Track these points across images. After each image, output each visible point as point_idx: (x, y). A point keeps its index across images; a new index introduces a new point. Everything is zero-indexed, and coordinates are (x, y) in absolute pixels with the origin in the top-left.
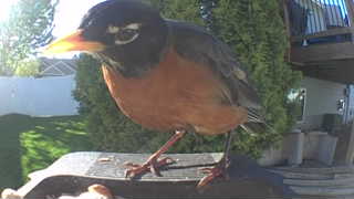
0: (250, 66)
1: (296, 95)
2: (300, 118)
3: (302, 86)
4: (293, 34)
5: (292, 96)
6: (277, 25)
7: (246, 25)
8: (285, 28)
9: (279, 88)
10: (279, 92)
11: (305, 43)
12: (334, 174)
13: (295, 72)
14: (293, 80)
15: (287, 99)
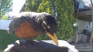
0: (63, 17)
1: (76, 24)
2: (77, 31)
3: (78, 22)
4: (75, 9)
5: (75, 25)
6: (71, 6)
7: (63, 6)
8: (73, 7)
9: (71, 23)
10: (71, 24)
11: (78, 11)
12: (86, 45)
13: (76, 18)
14: (75, 21)
15: (73, 25)
